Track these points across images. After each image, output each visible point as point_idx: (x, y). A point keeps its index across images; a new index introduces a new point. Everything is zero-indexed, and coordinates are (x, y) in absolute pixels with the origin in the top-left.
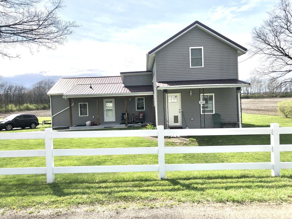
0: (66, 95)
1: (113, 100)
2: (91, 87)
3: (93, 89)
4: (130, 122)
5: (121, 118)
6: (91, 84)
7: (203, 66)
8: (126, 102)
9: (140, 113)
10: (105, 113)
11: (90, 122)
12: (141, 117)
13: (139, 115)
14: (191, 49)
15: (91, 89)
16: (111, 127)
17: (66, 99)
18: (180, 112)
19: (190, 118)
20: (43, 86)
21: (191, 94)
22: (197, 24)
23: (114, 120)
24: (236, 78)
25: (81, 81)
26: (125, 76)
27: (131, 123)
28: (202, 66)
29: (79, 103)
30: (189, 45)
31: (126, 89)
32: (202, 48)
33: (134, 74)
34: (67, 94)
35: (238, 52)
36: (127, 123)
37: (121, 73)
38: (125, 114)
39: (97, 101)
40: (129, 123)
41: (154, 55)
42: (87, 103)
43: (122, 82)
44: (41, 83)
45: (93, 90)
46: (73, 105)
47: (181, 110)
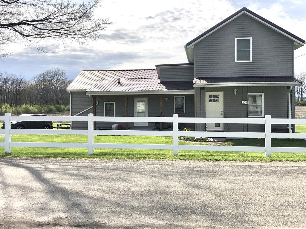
1: (146, 99)
2: (119, 83)
3: (121, 85)
4: (166, 127)
6: (119, 79)
8: (161, 101)
11: (117, 125)
14: (237, 40)
15: (120, 85)
17: (89, 96)
18: (222, 114)
20: (48, 79)
21: (235, 93)
22: (244, 11)
23: (146, 125)
24: (292, 75)
25: (107, 75)
26: (161, 69)
28: (250, 60)
29: (105, 102)
31: (162, 85)
33: (173, 67)
34: (91, 91)
35: (295, 44)
36: (161, 128)
37: (157, 66)
39: (126, 100)
41: (193, 47)
42: (114, 102)
43: (158, 77)
44: (45, 75)
45: (121, 87)
46: (97, 104)
47: (224, 112)
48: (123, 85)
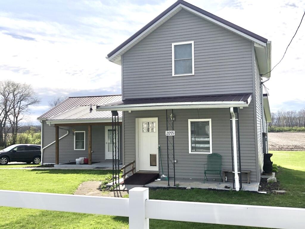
0: (50, 120)
2: (91, 109)
7: (193, 74)
10: (107, 146)
14: (174, 46)
22: (180, 5)
29: (75, 132)
30: (172, 40)
32: (192, 42)
39: (89, 129)
42: (85, 132)
46: (67, 134)
47: (158, 146)
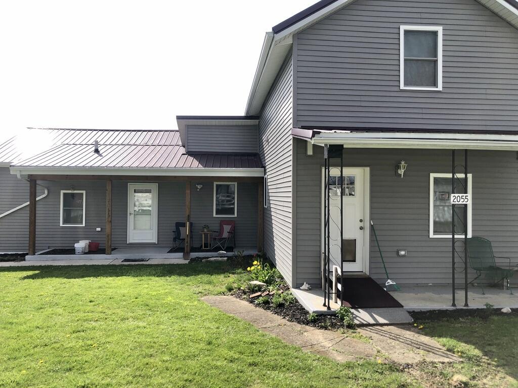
0: (21, 166)
1: (154, 187)
2: (97, 151)
3: (100, 155)
4: (196, 245)
5: (172, 236)
7: (440, 88)
8: (188, 192)
9: (223, 222)
10: (131, 219)
11: (87, 242)
12: (225, 235)
13: (222, 229)
14: (406, 31)
15: (96, 155)
16: (142, 260)
17: (19, 176)
18: (361, 229)
19: (395, 249)
21: (401, 172)
23: (155, 240)
26: (188, 127)
27: (199, 250)
28: (437, 86)
29: (62, 192)
30: (400, 20)
31: (191, 158)
32: (439, 29)
33: (214, 122)
36: (187, 249)
37: (179, 118)
38: (184, 225)
39: (109, 188)
40: (194, 250)
42: (84, 192)
43: (180, 143)
45: (99, 158)
46: (44, 196)
47: (370, 223)
48: (104, 155)
